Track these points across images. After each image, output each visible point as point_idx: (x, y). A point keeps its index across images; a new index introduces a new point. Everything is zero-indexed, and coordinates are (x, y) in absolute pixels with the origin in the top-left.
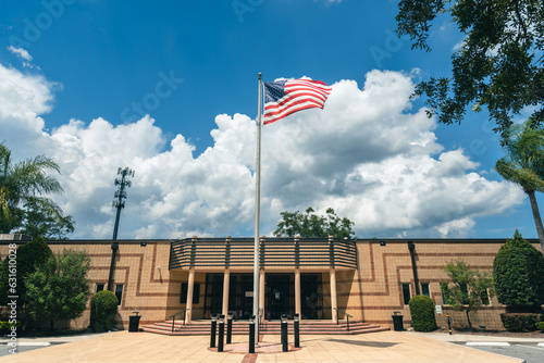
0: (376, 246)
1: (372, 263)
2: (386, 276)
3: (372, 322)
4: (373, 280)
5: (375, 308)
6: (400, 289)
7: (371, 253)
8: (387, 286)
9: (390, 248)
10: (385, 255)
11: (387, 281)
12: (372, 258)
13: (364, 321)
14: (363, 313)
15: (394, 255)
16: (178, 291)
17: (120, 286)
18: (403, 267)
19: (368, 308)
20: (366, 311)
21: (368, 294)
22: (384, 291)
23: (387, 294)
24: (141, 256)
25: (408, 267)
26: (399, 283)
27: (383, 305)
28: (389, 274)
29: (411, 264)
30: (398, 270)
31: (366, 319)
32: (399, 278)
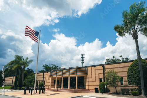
0: (93, 68)
1: (92, 73)
2: (95, 76)
3: (91, 90)
4: (91, 78)
5: (92, 86)
6: (99, 80)
7: (91, 70)
8: (95, 79)
9: (97, 68)
10: (95, 70)
11: (95, 78)
12: (92, 71)
13: (88, 90)
14: (88, 87)
15: (98, 70)
16: (53, 82)
17: (44, 81)
18: (100, 73)
19: (90, 86)
20: (89, 87)
21: (90, 82)
22: (95, 81)
23: (95, 82)
24: (47, 75)
25: (102, 73)
26: (99, 78)
27: (94, 85)
28: (96, 76)
29: (103, 72)
30: (99, 74)
31: (89, 89)
32: (99, 77)
